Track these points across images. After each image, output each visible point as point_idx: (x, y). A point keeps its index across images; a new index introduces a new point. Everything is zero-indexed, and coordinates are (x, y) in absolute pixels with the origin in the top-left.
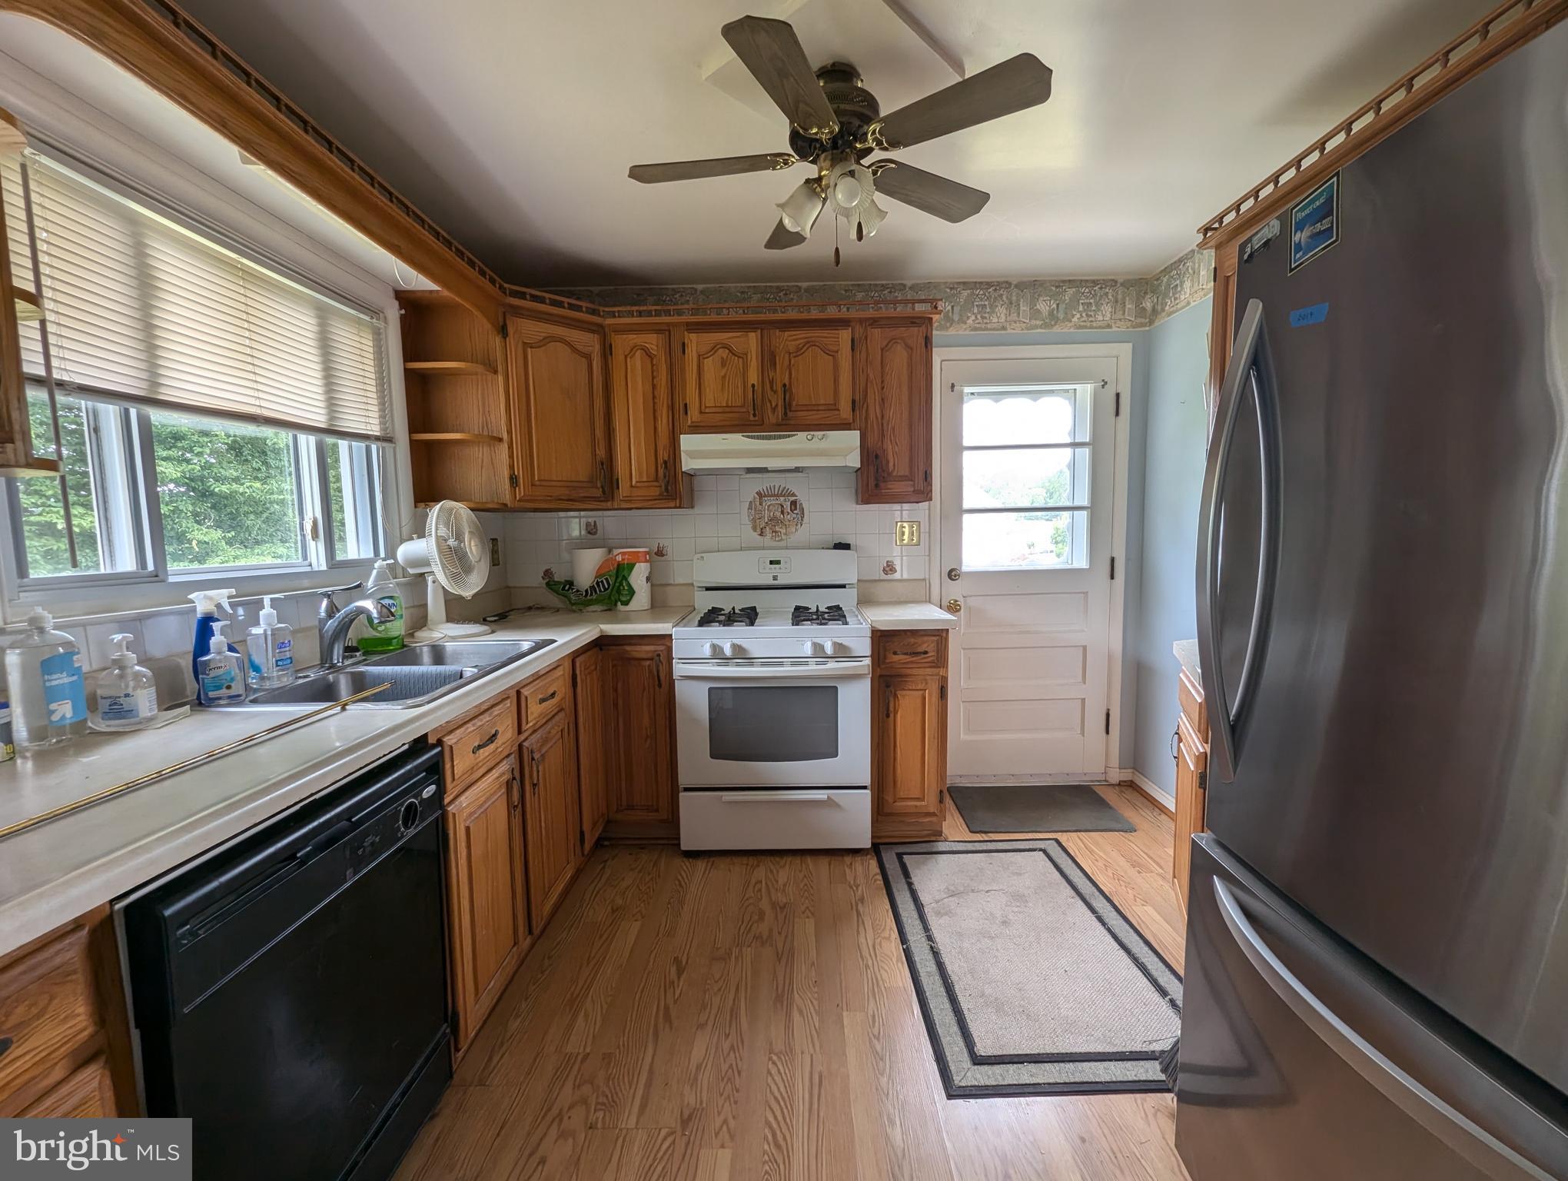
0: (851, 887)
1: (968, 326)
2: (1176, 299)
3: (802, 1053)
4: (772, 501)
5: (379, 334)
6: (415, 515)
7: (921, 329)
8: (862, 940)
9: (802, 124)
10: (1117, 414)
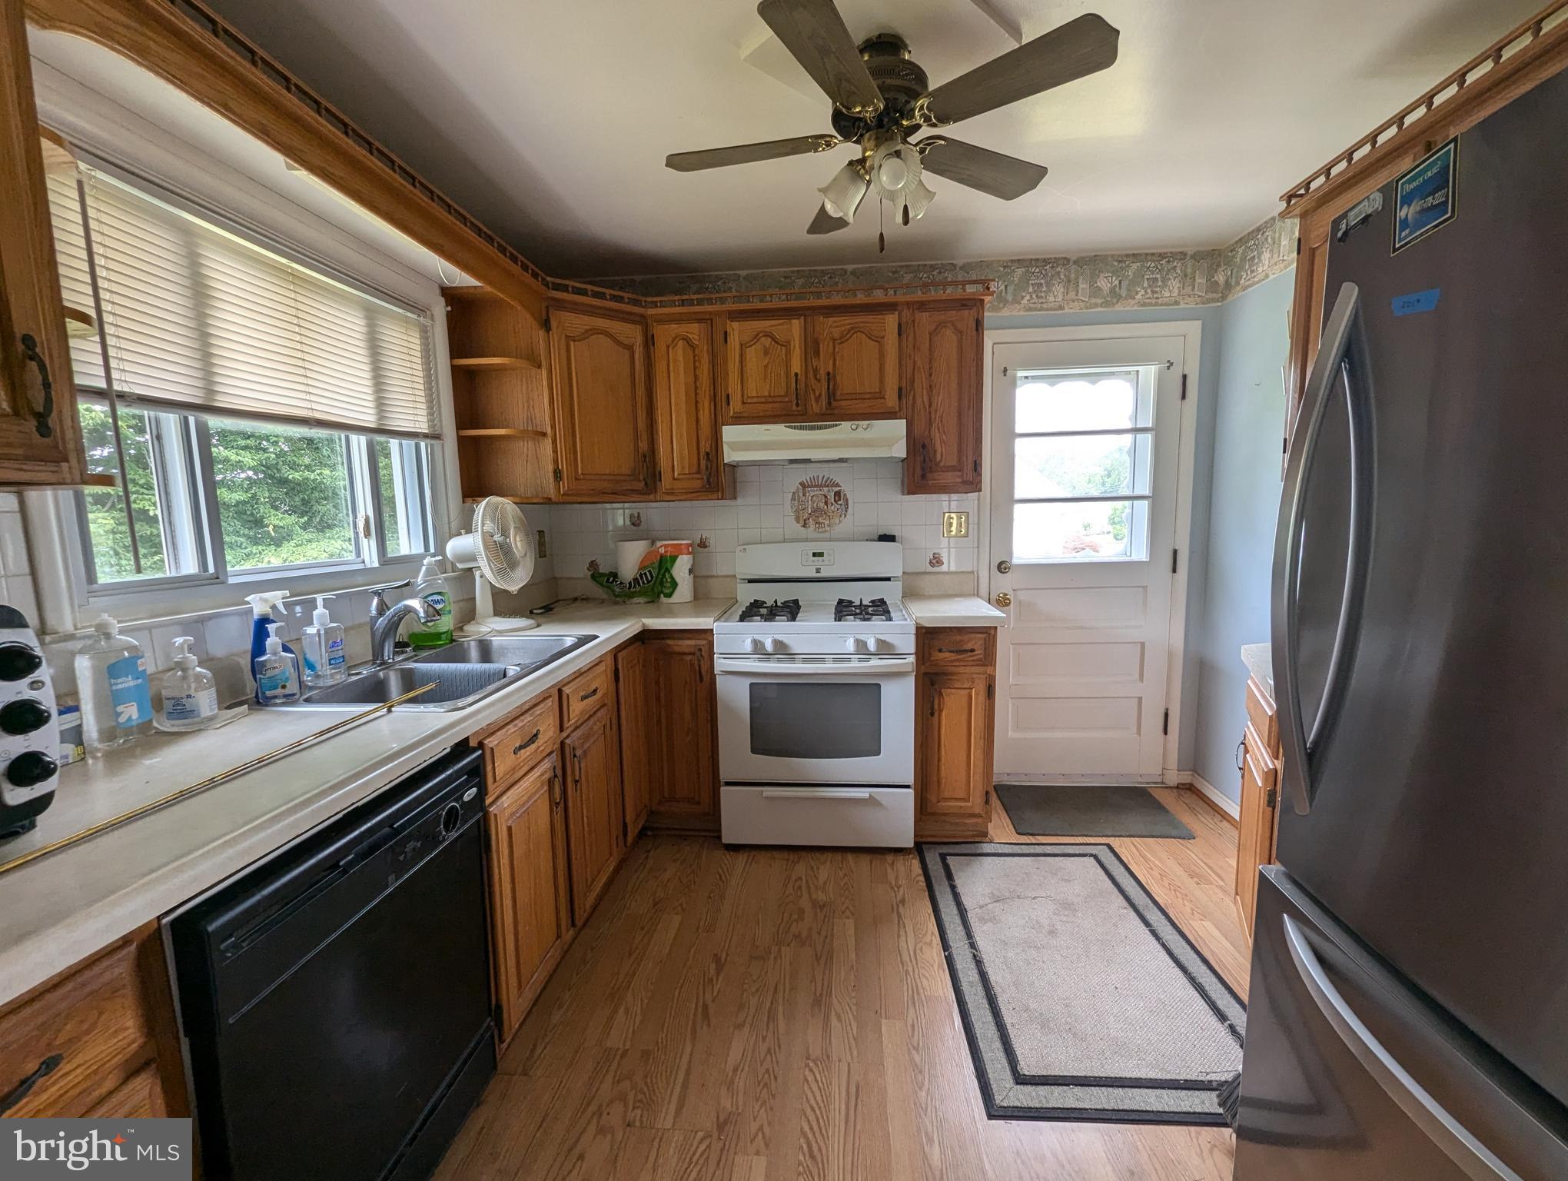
0: (892, 888)
1: (1023, 306)
2: (1252, 272)
3: (840, 1061)
4: (816, 492)
5: (426, 332)
6: (463, 510)
7: (972, 311)
8: (903, 944)
9: (845, 104)
10: (1184, 397)
